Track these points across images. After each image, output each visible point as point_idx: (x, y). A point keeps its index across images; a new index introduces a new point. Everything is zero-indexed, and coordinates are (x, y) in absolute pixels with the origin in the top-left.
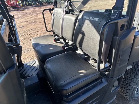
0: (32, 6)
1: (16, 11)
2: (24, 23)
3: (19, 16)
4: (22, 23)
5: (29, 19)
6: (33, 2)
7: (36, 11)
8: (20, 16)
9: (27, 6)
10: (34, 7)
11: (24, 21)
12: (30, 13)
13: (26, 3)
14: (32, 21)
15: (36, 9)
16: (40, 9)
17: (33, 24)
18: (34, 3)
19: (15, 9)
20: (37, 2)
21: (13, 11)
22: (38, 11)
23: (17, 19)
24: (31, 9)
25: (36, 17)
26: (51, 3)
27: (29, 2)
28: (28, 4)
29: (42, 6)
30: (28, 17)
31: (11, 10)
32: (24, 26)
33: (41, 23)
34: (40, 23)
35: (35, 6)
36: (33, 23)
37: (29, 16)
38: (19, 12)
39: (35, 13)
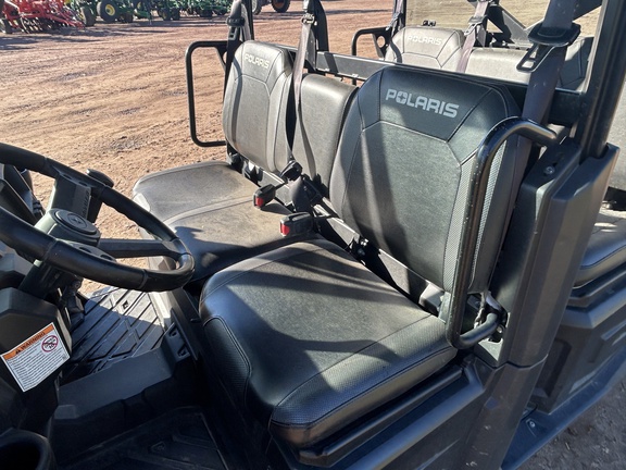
0: (132, 22)
1: (59, 40)
2: (134, 97)
3: (88, 63)
4: (121, 95)
5: (144, 78)
6: (135, 7)
7: (160, 45)
8: (92, 62)
9: (108, 19)
10: (143, 29)
11: (128, 86)
12: (137, 55)
13: (103, 7)
14: (163, 86)
15: (154, 38)
16: (172, 35)
17: (172, 98)
18: (142, 9)
19: (52, 34)
20: (153, 6)
21: (48, 43)
22: (170, 45)
23: (90, 78)
24: (135, 38)
25: (174, 71)
26: (214, 15)
27: (116, 5)
28: (112, 12)
29: (178, 25)
30: (139, 71)
31: (36, 37)
32: (135, 105)
33: (211, 97)
34: (206, 94)
35: (143, 24)
36: (170, 94)
37: (140, 64)
38: (77, 45)
39: (161, 54)
